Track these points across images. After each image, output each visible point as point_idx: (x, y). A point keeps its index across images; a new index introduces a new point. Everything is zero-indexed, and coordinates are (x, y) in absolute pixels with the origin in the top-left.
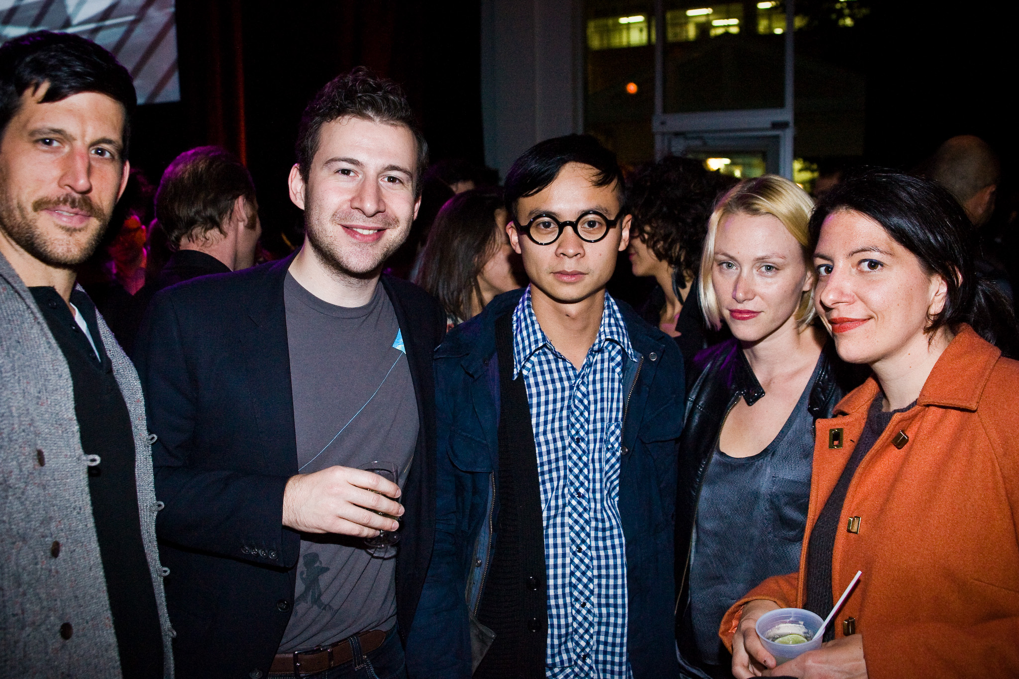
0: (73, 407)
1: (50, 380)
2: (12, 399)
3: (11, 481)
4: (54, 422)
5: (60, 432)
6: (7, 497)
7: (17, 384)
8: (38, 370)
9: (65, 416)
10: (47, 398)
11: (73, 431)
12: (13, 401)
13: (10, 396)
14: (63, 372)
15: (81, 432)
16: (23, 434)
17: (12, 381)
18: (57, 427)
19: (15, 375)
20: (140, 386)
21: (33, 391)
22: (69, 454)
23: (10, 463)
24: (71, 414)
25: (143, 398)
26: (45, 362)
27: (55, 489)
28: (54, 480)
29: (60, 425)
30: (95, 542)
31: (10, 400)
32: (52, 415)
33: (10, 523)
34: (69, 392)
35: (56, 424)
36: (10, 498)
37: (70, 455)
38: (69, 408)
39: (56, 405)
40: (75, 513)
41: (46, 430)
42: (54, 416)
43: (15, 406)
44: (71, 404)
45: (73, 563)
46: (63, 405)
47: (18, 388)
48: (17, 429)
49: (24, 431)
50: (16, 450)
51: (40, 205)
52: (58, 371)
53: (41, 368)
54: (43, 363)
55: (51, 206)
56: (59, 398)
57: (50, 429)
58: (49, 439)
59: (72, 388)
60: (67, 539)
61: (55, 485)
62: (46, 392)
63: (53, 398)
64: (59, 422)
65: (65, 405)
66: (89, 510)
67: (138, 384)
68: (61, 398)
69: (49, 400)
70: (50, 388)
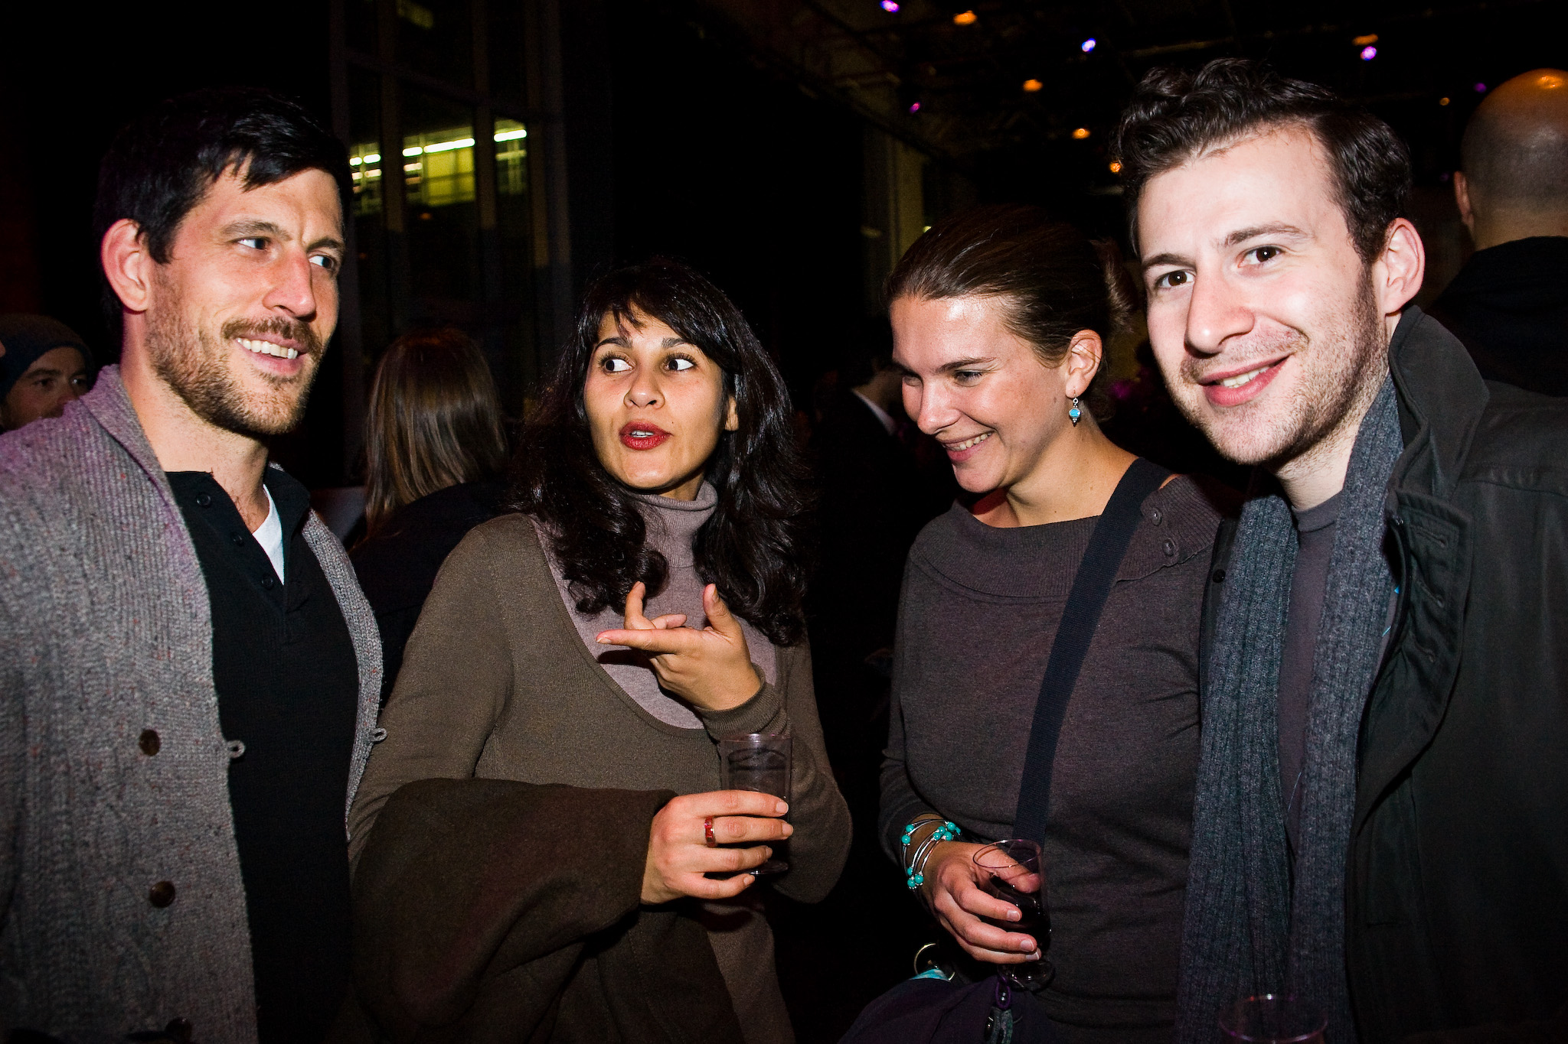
0: (211, 666)
1: (176, 620)
2: (106, 646)
3: (99, 778)
4: (178, 688)
5: (188, 703)
6: (94, 803)
7: (115, 624)
8: (158, 602)
9: (197, 679)
10: (169, 648)
11: (208, 704)
12: (108, 649)
13: (102, 641)
14: (199, 611)
15: (220, 708)
16: (120, 703)
17: (109, 618)
18: (183, 696)
19: (114, 610)
20: (380, 649)
21: (145, 635)
22: (201, 739)
23: (99, 748)
24: (205, 676)
25: (382, 667)
26: (172, 591)
27: (179, 794)
28: (178, 778)
29: (188, 692)
30: (240, 882)
31: (103, 647)
32: (176, 676)
33: (97, 846)
34: (206, 643)
35: (182, 691)
36: (99, 804)
37: (203, 741)
38: (204, 668)
39: (184, 660)
40: (211, 834)
41: (166, 699)
42: (178, 678)
43: (110, 658)
44: (207, 661)
45: (209, 917)
46: (194, 662)
47: (116, 629)
48: (112, 694)
49: (122, 698)
50: (109, 729)
51: (234, 331)
52: (191, 608)
53: (163, 599)
54: (168, 592)
55: (252, 333)
56: (189, 650)
57: (170, 698)
58: (170, 713)
59: (211, 637)
60: (200, 876)
61: (180, 787)
62: (168, 639)
63: (179, 648)
64: (187, 688)
65: (197, 663)
66: (230, 831)
67: (376, 644)
68: (193, 651)
69: (172, 652)
70: (175, 631)
